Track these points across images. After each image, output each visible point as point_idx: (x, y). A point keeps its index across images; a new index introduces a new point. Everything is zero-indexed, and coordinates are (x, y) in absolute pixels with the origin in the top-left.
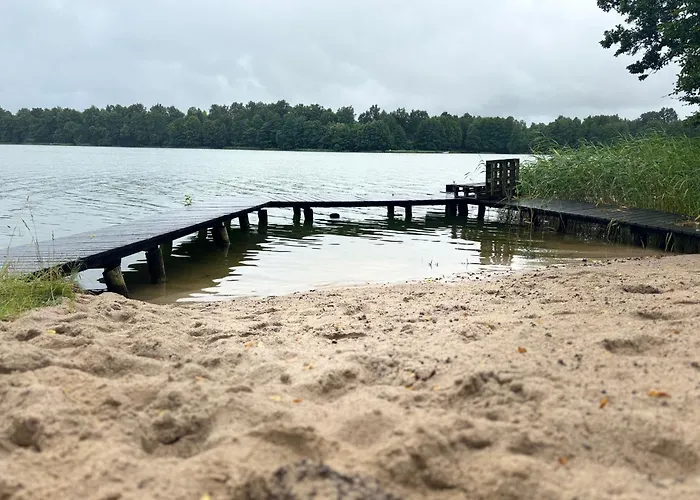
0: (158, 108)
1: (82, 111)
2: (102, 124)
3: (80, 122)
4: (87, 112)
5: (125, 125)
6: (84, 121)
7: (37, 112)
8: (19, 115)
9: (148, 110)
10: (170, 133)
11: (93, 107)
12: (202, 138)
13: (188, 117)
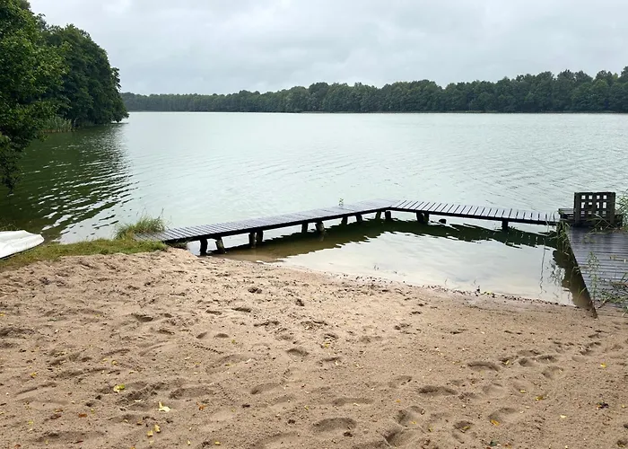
0: (566, 75)
1: (495, 82)
2: (510, 93)
3: (493, 92)
4: (500, 82)
5: (530, 93)
6: (496, 91)
7: (461, 85)
8: (447, 89)
9: (556, 77)
10: (573, 98)
11: (506, 78)
12: (607, 101)
13: (596, 80)
